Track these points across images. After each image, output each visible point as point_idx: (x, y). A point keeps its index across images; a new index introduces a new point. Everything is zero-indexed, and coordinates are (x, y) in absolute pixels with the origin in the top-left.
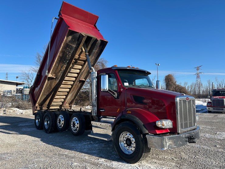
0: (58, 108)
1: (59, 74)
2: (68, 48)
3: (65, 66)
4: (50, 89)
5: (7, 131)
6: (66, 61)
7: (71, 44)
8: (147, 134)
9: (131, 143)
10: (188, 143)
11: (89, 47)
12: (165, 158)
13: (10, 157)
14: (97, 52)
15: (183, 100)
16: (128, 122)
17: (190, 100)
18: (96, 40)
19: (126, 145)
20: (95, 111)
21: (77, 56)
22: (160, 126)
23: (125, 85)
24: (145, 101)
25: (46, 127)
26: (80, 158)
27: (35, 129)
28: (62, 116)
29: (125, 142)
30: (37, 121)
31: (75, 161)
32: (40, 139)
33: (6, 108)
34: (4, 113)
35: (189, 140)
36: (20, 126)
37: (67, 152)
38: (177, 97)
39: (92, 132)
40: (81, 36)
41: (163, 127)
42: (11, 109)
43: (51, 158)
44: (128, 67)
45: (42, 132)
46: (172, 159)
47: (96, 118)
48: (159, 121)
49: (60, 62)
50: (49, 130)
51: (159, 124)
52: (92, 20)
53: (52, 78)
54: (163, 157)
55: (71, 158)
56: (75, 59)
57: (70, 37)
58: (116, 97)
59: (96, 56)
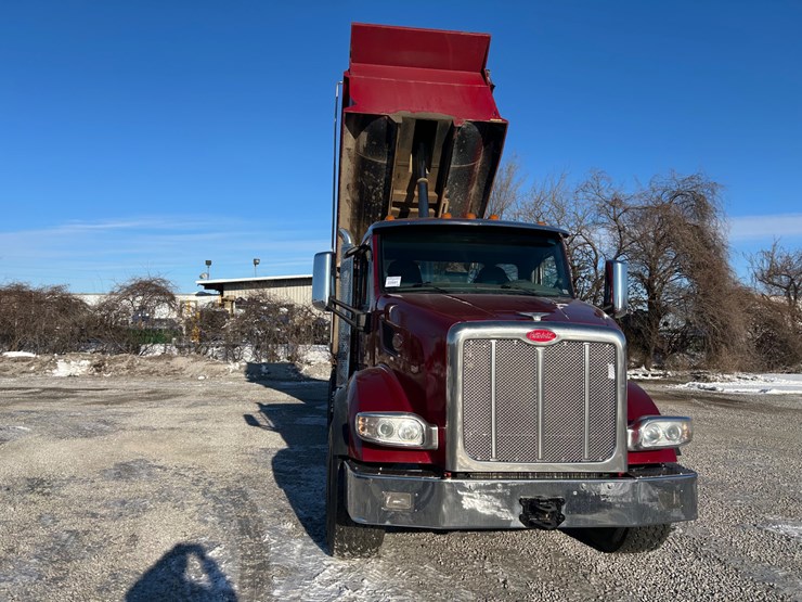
2: (367, 173)
6: (376, 215)
7: (372, 157)
8: (346, 458)
11: (437, 155)
14: (482, 168)
15: (504, 342)
17: (575, 342)
18: (452, 128)
21: (400, 193)
22: (363, 433)
23: (387, 285)
24: (394, 342)
35: (524, 511)
56: (396, 204)
57: (364, 135)
58: (361, 328)
59: (483, 183)
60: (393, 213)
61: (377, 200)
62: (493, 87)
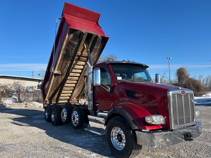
0: (67, 102)
1: (64, 70)
2: (70, 46)
3: (69, 63)
4: (57, 84)
5: (21, 123)
6: (70, 58)
7: (73, 41)
8: (136, 130)
9: (122, 138)
10: (184, 140)
11: (91, 43)
12: (161, 155)
13: (12, 148)
14: (99, 48)
15: (178, 94)
16: (118, 117)
17: (187, 94)
18: (97, 37)
19: (117, 141)
20: (91, 105)
21: (79, 53)
22: (149, 122)
23: (118, 79)
24: (137, 95)
25: (53, 120)
26: (73, 152)
27: (45, 121)
28: (65, 110)
29: (116, 137)
30: (46, 114)
31: (68, 154)
32: (45, 131)
33: (27, 102)
34: (26, 107)
35: (185, 137)
36: (34, 118)
37: (64, 145)
38: (170, 90)
39: (88, 126)
40: (82, 34)
41: (153, 123)
42: (32, 103)
43: (47, 150)
44: (124, 61)
45: (50, 124)
46: (168, 157)
47: (92, 113)
48: (149, 116)
49: (64, 59)
50: (55, 123)
51: (148, 119)
52: (94, 18)
53: (59, 75)
54: (159, 154)
55: (65, 152)
56: (78, 56)
57: (72, 35)
58: (109, 92)
59: (99, 53)
60: (76, 58)
61: (71, 54)
62: (101, 27)
